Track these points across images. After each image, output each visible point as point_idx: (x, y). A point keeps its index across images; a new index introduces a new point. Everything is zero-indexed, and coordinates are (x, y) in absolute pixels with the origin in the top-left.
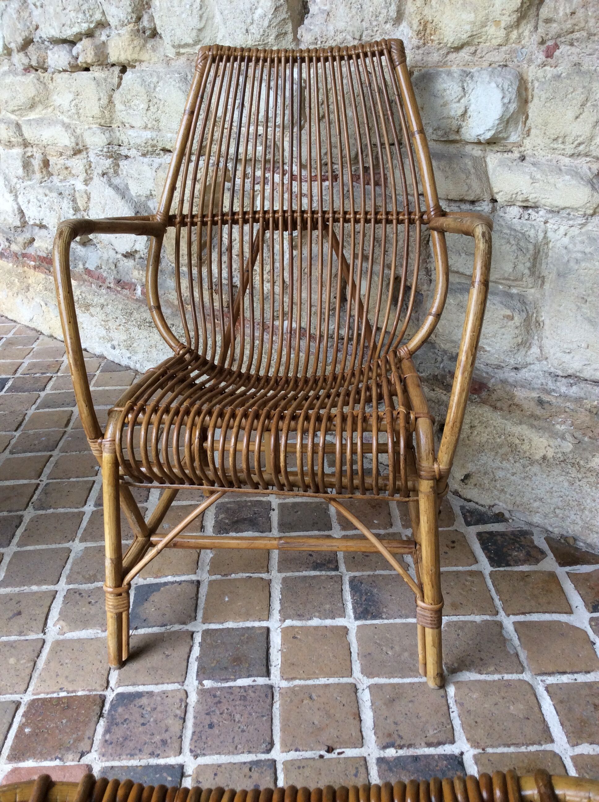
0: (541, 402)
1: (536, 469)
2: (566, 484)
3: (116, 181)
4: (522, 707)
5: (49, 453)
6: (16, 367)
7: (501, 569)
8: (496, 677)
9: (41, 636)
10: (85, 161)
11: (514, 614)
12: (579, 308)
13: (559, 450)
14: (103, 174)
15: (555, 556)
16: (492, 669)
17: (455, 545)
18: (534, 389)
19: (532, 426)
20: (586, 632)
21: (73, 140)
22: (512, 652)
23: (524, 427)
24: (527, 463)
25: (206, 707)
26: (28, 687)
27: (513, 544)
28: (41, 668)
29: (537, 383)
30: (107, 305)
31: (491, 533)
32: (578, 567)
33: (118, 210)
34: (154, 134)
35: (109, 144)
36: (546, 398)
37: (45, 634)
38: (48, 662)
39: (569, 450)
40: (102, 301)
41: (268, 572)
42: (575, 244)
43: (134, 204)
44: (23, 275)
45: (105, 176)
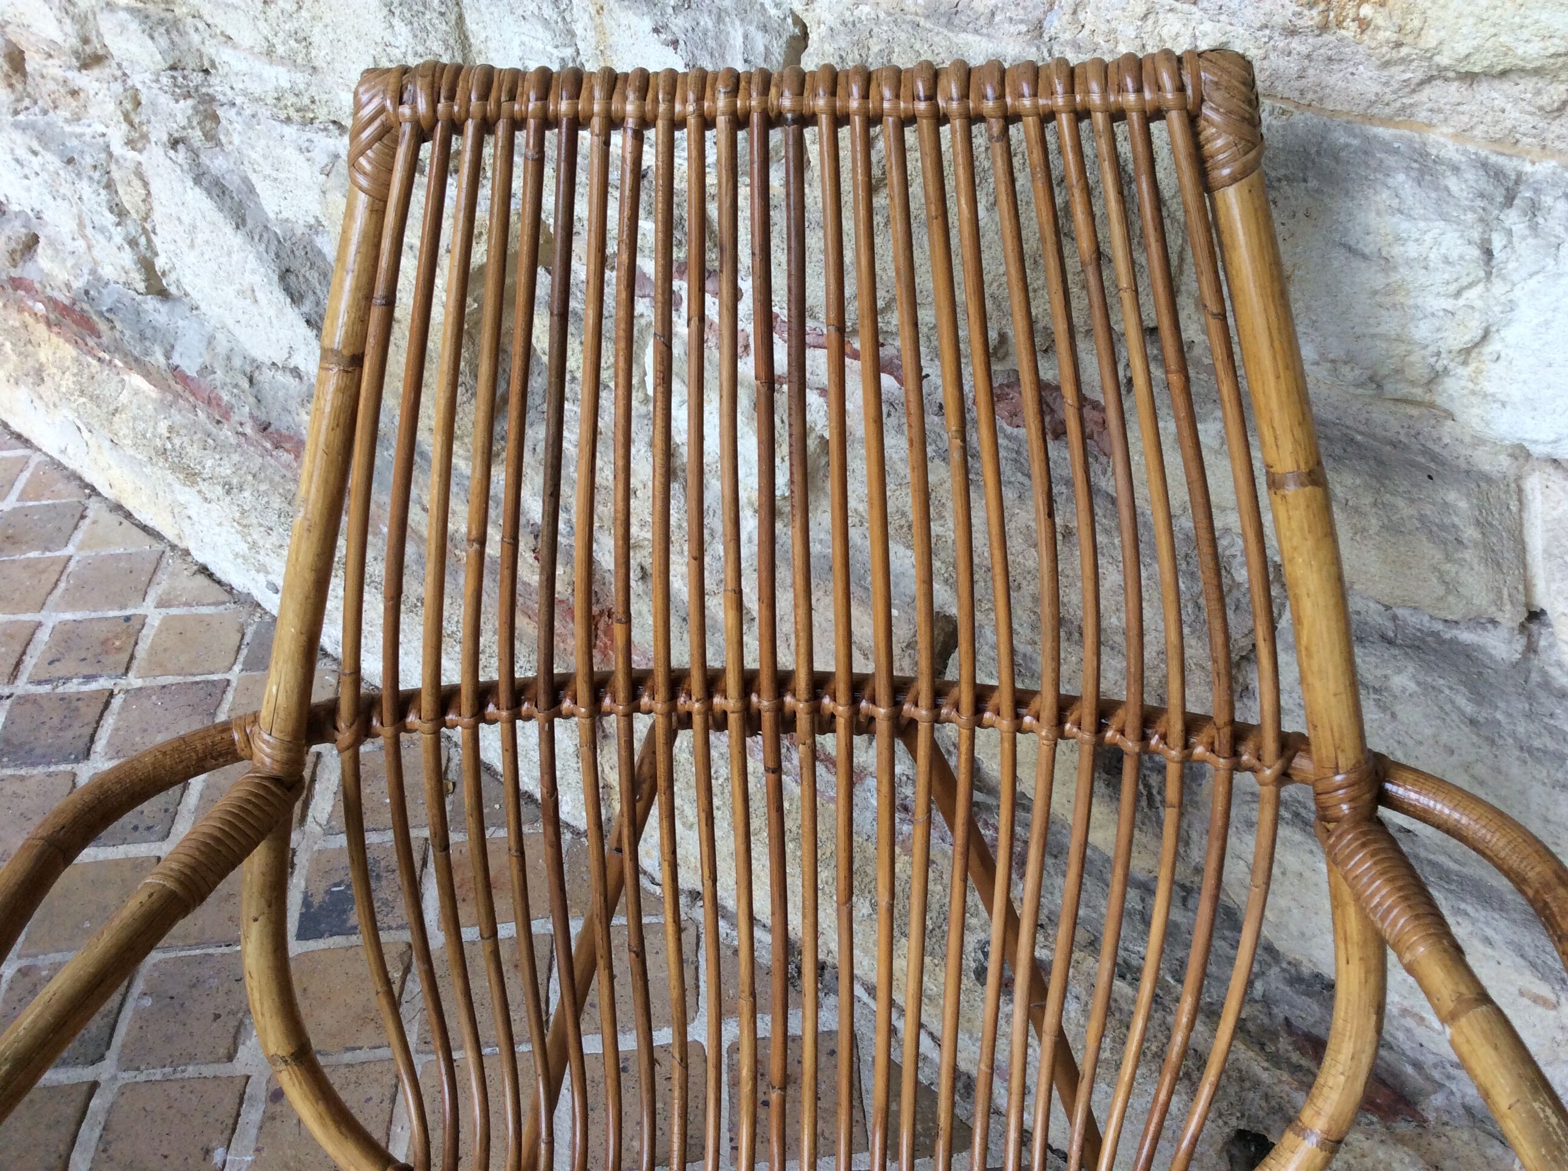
3: (217, 163)
6: (19, 649)
10: (117, 87)
14: (175, 143)
21: (69, 26)
30: (241, 490)
33: (229, 254)
34: (300, 79)
35: (173, 68)
40: (226, 470)
43: (273, 247)
44: (24, 336)
45: (181, 147)
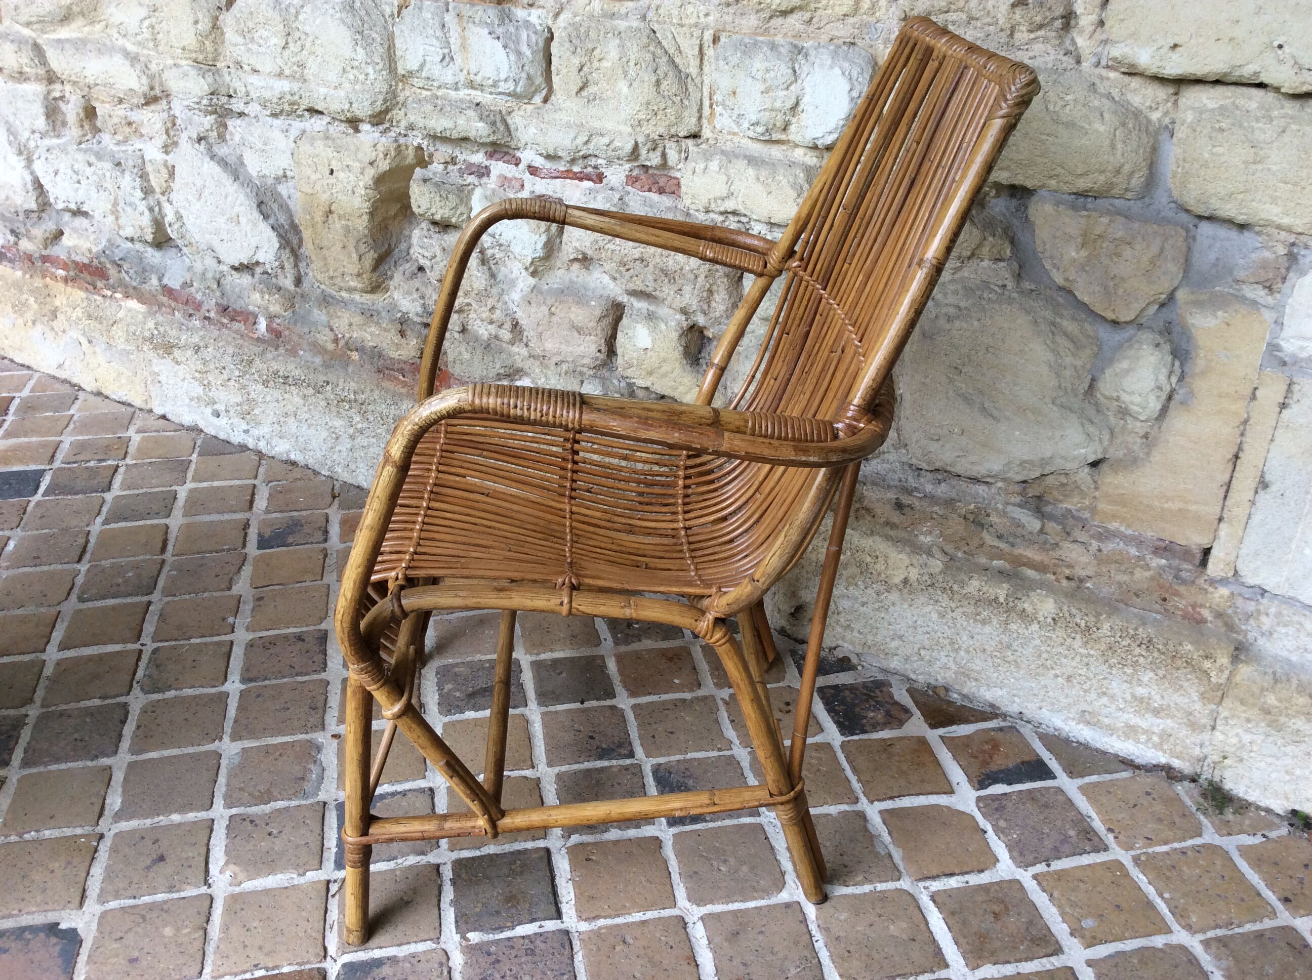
0: (899, 506)
1: (894, 596)
2: (935, 616)
3: (222, 150)
4: (904, 925)
5: (145, 599)
6: (52, 451)
7: (856, 738)
8: (867, 888)
9: (204, 890)
10: (165, 115)
11: (879, 800)
12: (951, 381)
13: (925, 571)
14: (200, 139)
15: (922, 714)
16: (860, 878)
17: (790, 708)
18: (889, 487)
19: (888, 538)
20: (973, 817)
21: (144, 80)
22: (883, 853)
23: (878, 539)
24: (882, 588)
25: (478, 971)
26: (203, 968)
27: (867, 701)
28: (216, 938)
29: (894, 479)
30: (206, 347)
31: (836, 687)
32: (954, 728)
33: (226, 197)
34: (295, 86)
35: (212, 94)
36: (905, 500)
37: (210, 886)
38: (226, 928)
39: (938, 570)
40: (196, 339)
41: (533, 767)
42: (945, 294)
43: (255, 190)
44: (46, 292)
45: (203, 142)
